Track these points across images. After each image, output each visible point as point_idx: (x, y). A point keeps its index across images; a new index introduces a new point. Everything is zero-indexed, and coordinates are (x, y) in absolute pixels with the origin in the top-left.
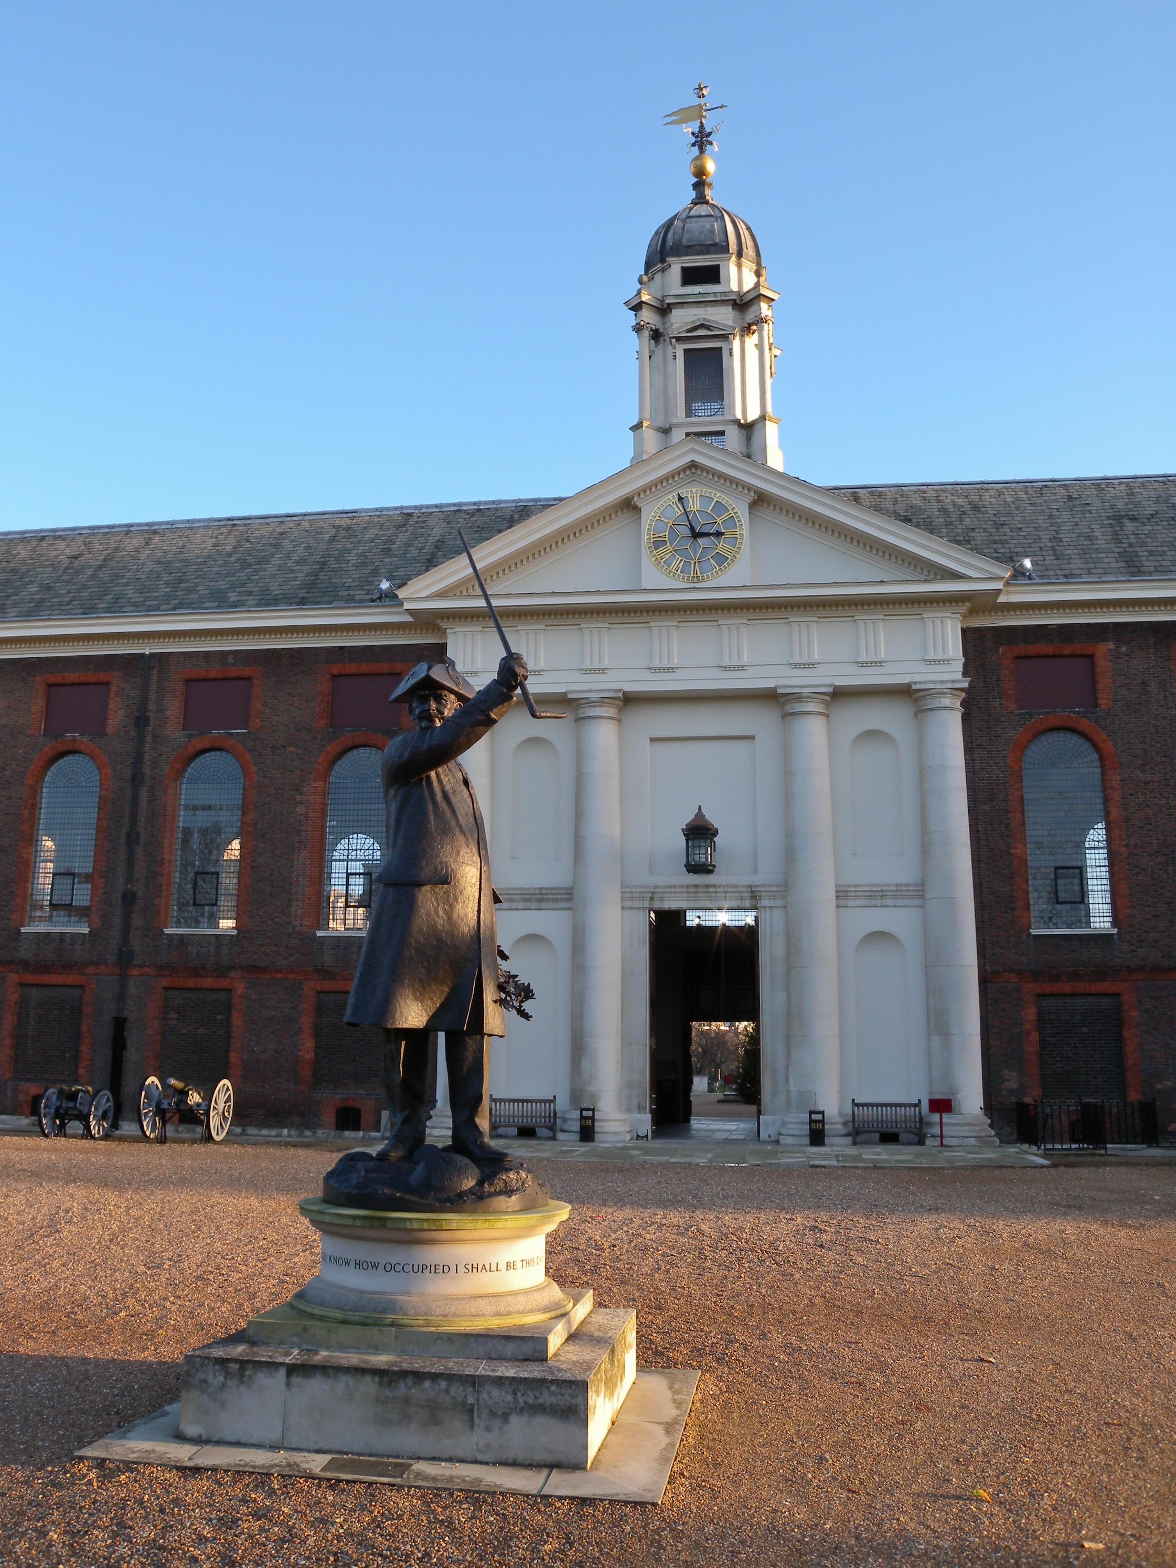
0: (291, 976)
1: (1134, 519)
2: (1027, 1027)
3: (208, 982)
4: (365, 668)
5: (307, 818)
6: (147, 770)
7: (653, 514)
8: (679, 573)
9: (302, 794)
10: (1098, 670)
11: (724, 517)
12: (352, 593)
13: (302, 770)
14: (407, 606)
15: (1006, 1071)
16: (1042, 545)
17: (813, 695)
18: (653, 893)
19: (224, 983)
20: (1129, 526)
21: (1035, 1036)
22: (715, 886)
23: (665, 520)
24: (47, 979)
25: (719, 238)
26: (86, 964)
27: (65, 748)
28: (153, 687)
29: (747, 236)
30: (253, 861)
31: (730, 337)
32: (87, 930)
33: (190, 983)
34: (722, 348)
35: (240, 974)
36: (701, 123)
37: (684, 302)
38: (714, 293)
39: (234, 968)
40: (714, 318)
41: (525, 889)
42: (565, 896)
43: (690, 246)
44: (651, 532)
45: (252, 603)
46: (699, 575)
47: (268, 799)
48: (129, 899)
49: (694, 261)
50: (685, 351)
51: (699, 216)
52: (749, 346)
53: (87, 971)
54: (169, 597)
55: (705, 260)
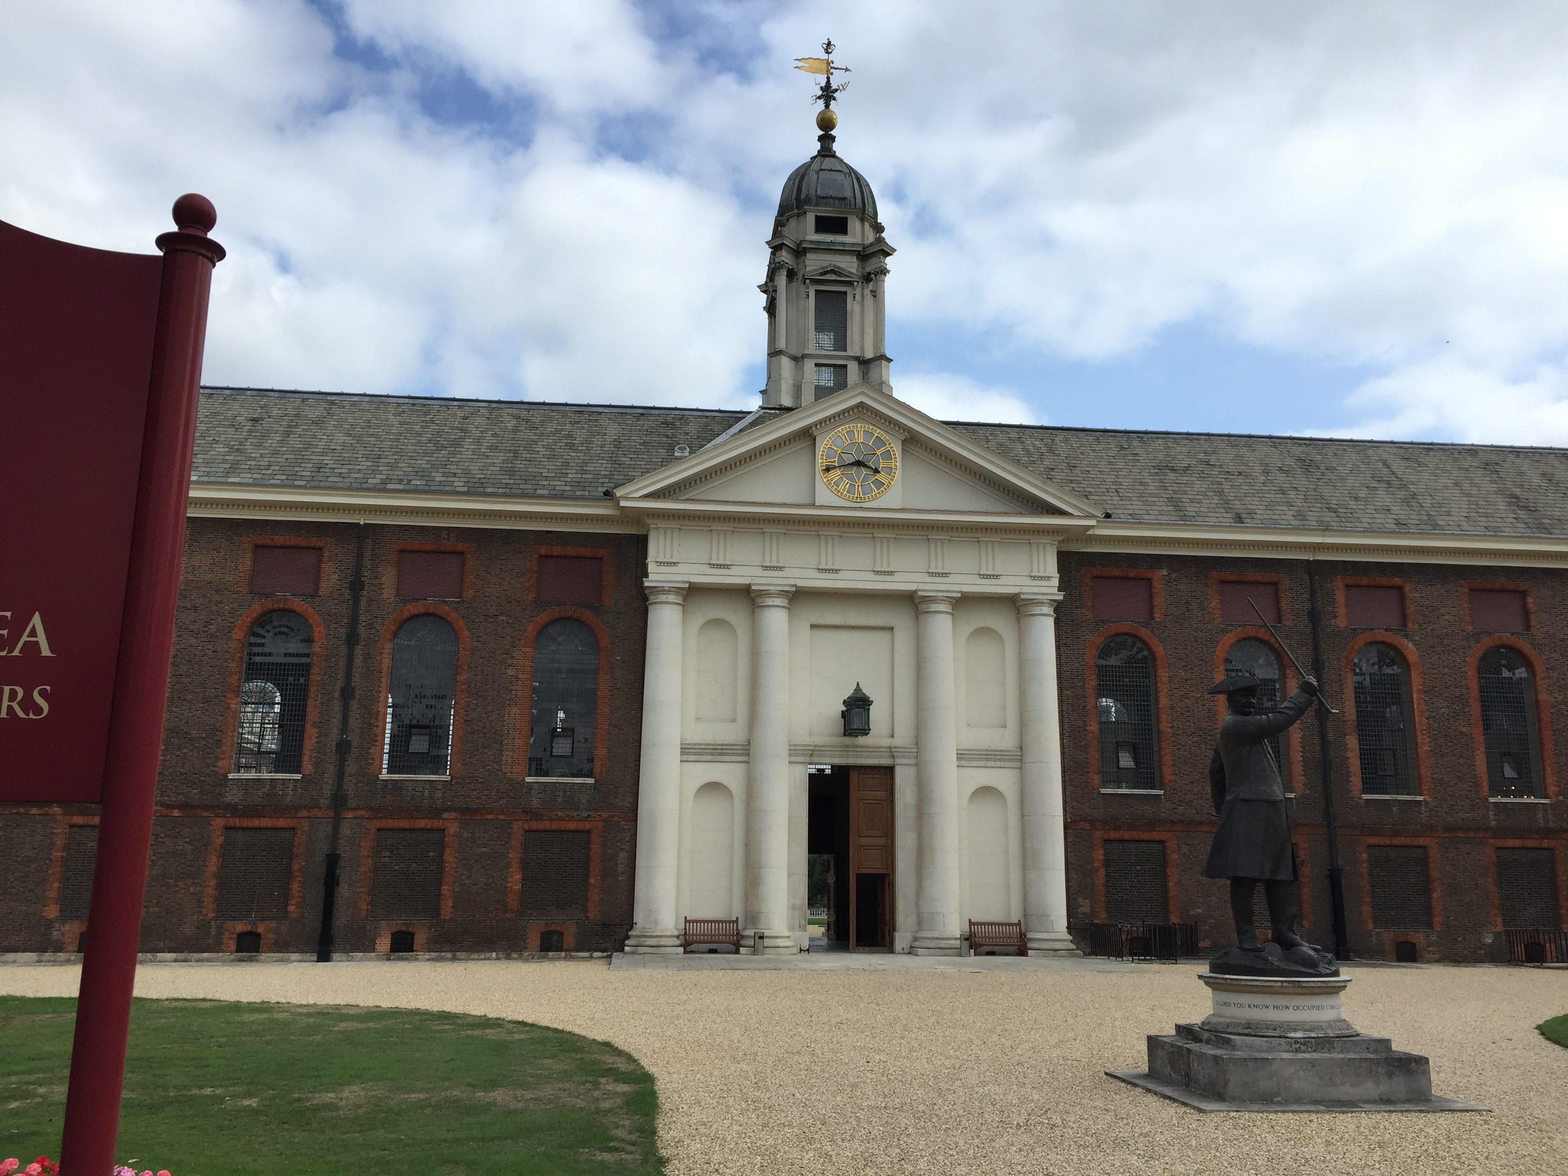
0: (502, 817)
1: (1173, 470)
2: (1097, 864)
3: (422, 823)
4: (570, 551)
5: (517, 678)
6: (362, 631)
7: (825, 442)
8: (845, 493)
9: (512, 658)
10: (1154, 590)
11: (882, 450)
12: (551, 483)
13: (513, 637)
14: (623, 504)
15: (1081, 899)
16: (1108, 487)
17: (944, 598)
18: (813, 751)
19: (438, 824)
20: (1172, 476)
21: (1102, 872)
22: (862, 747)
23: (835, 449)
24: (256, 823)
25: (848, 193)
26: (299, 808)
27: (276, 606)
28: (368, 554)
29: (868, 193)
30: (467, 715)
31: (855, 284)
32: (298, 777)
33: (404, 824)
34: (846, 292)
35: (453, 815)
36: (828, 78)
37: (818, 248)
38: (844, 244)
39: (447, 810)
40: (842, 265)
41: (710, 745)
42: (742, 752)
43: (823, 198)
44: (824, 458)
45: (459, 484)
46: (861, 496)
47: (481, 661)
48: (343, 748)
49: (827, 211)
50: (816, 291)
51: (831, 170)
52: (867, 292)
53: (299, 815)
54: (374, 472)
55: (837, 212)
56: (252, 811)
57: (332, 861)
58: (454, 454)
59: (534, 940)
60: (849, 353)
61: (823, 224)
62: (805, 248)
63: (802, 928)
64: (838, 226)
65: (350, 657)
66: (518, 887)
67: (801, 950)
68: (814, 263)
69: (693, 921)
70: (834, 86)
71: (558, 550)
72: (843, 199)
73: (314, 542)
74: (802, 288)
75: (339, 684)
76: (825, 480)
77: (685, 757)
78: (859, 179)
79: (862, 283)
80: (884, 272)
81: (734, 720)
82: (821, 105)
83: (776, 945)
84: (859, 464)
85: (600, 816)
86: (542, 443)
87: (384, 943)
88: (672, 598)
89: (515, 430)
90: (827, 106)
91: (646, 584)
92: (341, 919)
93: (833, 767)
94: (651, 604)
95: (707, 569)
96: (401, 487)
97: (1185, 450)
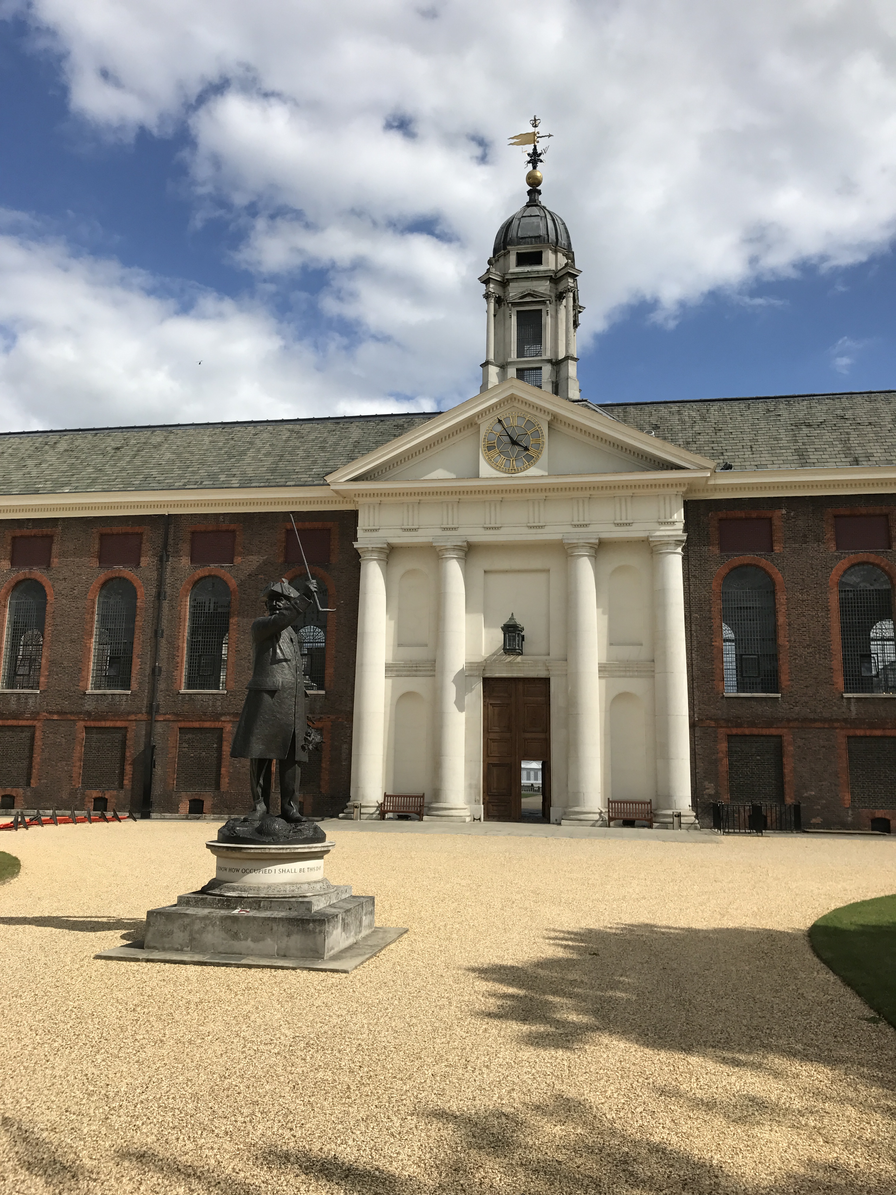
1: (809, 426)
2: (721, 755)
3: (207, 725)
4: (307, 525)
6: (168, 590)
7: (488, 428)
8: (503, 467)
10: (774, 527)
11: (532, 430)
12: (299, 476)
14: (333, 487)
15: (706, 783)
16: (745, 444)
17: (584, 544)
18: (485, 666)
19: (218, 725)
20: (805, 430)
21: (726, 761)
22: (517, 663)
23: (495, 432)
24: (103, 724)
25: (543, 232)
26: (129, 713)
27: (114, 575)
28: (171, 536)
29: (562, 228)
30: (237, 647)
31: (548, 302)
32: (129, 692)
33: (196, 725)
34: (541, 310)
35: (228, 718)
36: (535, 146)
37: (518, 278)
38: (538, 272)
39: (224, 714)
40: (536, 289)
41: (407, 663)
42: (428, 668)
43: (522, 238)
44: (487, 440)
45: (235, 482)
46: (516, 467)
47: (246, 608)
48: (155, 672)
49: (525, 249)
50: (517, 312)
51: (531, 216)
53: (130, 718)
54: (181, 477)
55: (532, 248)
56: (100, 716)
57: (150, 750)
58: (238, 461)
60: (544, 357)
61: (522, 260)
62: (507, 279)
63: (477, 802)
64: (536, 258)
65: (161, 608)
67: (474, 819)
68: (514, 291)
69: (391, 796)
70: (539, 151)
72: (539, 237)
73: (137, 529)
74: (507, 311)
75: (154, 627)
76: (487, 458)
77: (389, 674)
79: (556, 301)
81: (426, 645)
82: (530, 168)
84: (513, 442)
85: (329, 717)
86: (303, 448)
87: (184, 807)
88: (375, 556)
89: (288, 440)
90: (535, 168)
91: (357, 546)
92: (157, 791)
94: (363, 560)
95: (400, 533)
96: (196, 486)
97: (825, 408)
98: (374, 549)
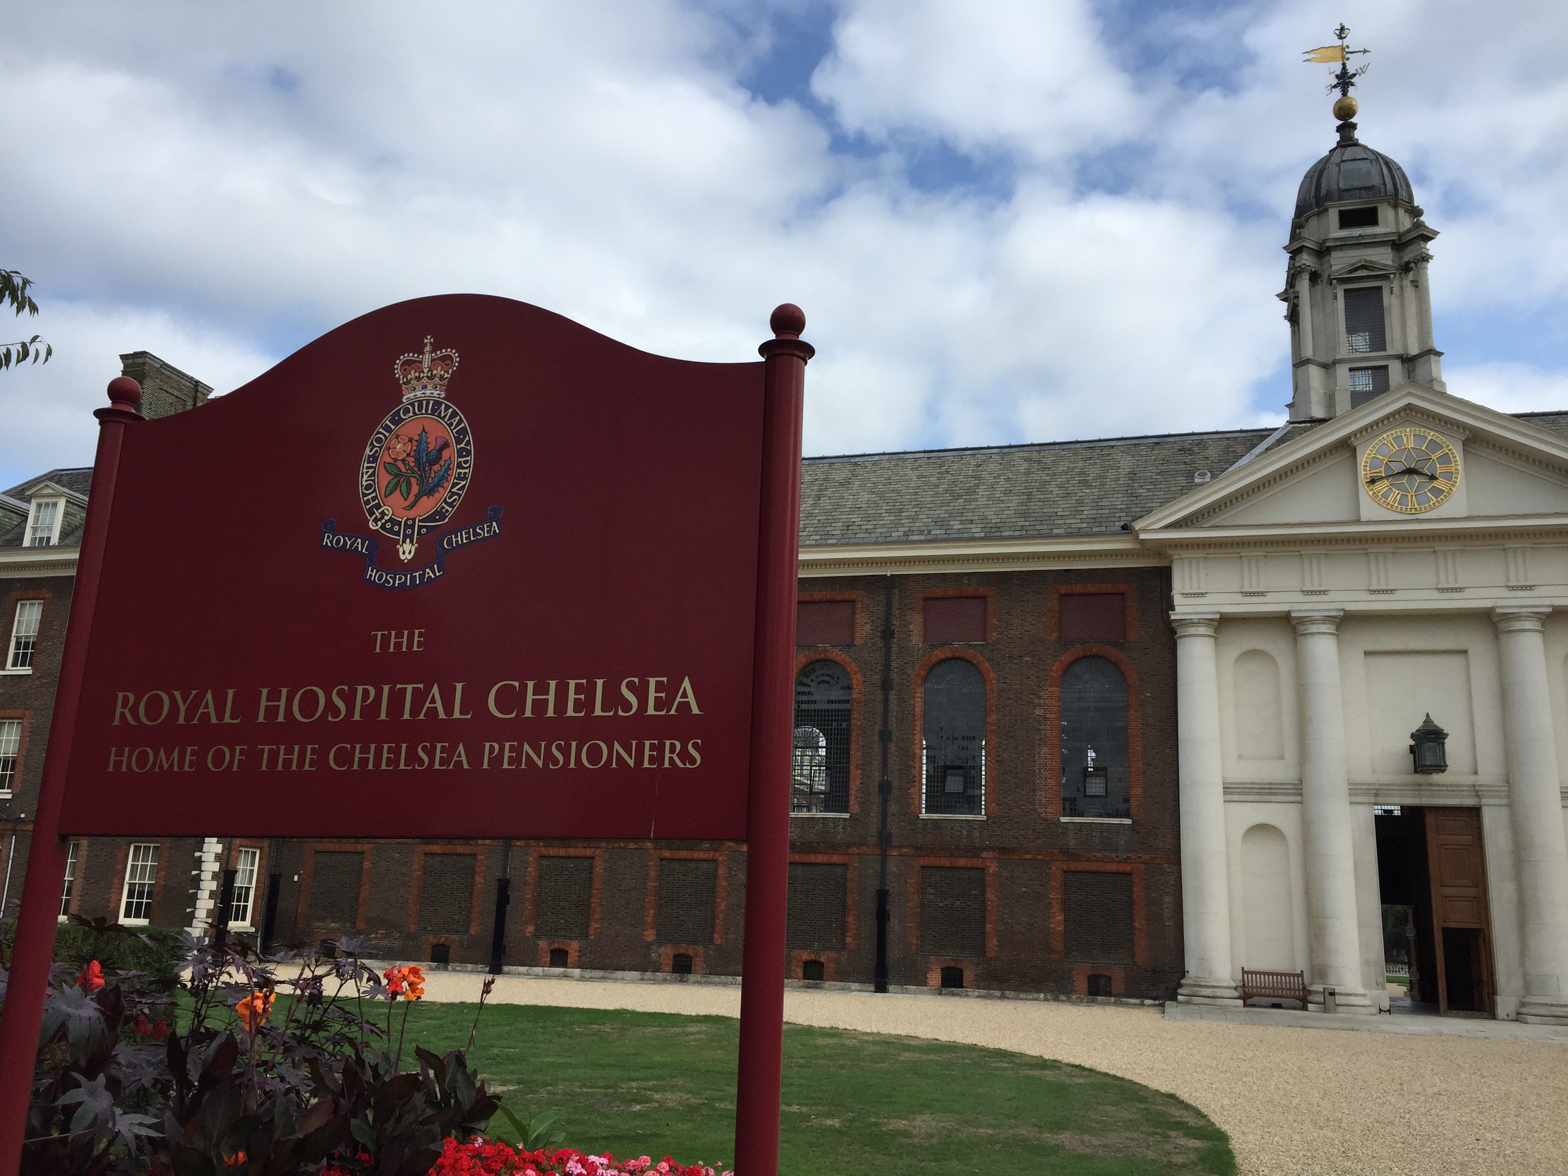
0: (1040, 857)
3: (962, 862)
4: (1091, 588)
5: (1045, 719)
6: (895, 677)
7: (1368, 452)
8: (1396, 505)
9: (1039, 698)
11: (1439, 453)
12: (1067, 521)
13: (1038, 677)
14: (1142, 536)
17: (1531, 615)
18: (1377, 790)
19: (977, 863)
22: (1438, 785)
23: (1380, 457)
24: (812, 858)
25: (1376, 181)
26: (849, 845)
27: (818, 657)
28: (896, 605)
29: (1400, 176)
30: (998, 756)
31: (1392, 276)
32: (846, 816)
33: (945, 862)
34: (1380, 288)
35: (991, 854)
36: (1344, 65)
37: (1344, 245)
38: (1375, 236)
39: (986, 849)
40: (1373, 259)
41: (1255, 784)
42: (1294, 791)
43: (1346, 190)
44: (1368, 469)
45: (976, 530)
46: (1416, 506)
47: (1008, 702)
48: (885, 788)
49: (1352, 204)
50: (1345, 291)
51: (1355, 160)
52: (1407, 283)
53: (850, 851)
54: (897, 525)
55: (1364, 203)
56: (808, 848)
57: (882, 896)
58: (969, 501)
59: (1082, 983)
60: (1390, 351)
61: (1348, 219)
62: (1328, 247)
63: (1380, 986)
64: (1369, 217)
65: (886, 701)
66: (1060, 928)
67: (1381, 1010)
68: (1339, 262)
69: (1252, 973)
70: (1351, 70)
71: (1078, 588)
72: (1370, 188)
73: (847, 596)
74: (1328, 291)
75: (878, 728)
76: (1371, 493)
77: (1229, 797)
78: (1388, 163)
79: (1400, 274)
80: (1426, 258)
81: (1282, 758)
82: (1337, 94)
83: (1351, 1003)
84: (1410, 472)
85: (1140, 857)
86: (1055, 483)
87: (935, 977)
88: (1202, 630)
89: (1028, 473)
90: (1345, 93)
91: (1173, 617)
92: (894, 953)
93: (1403, 808)
94: (1180, 637)
95: (1239, 598)
96: (922, 537)
98: (1201, 621)
